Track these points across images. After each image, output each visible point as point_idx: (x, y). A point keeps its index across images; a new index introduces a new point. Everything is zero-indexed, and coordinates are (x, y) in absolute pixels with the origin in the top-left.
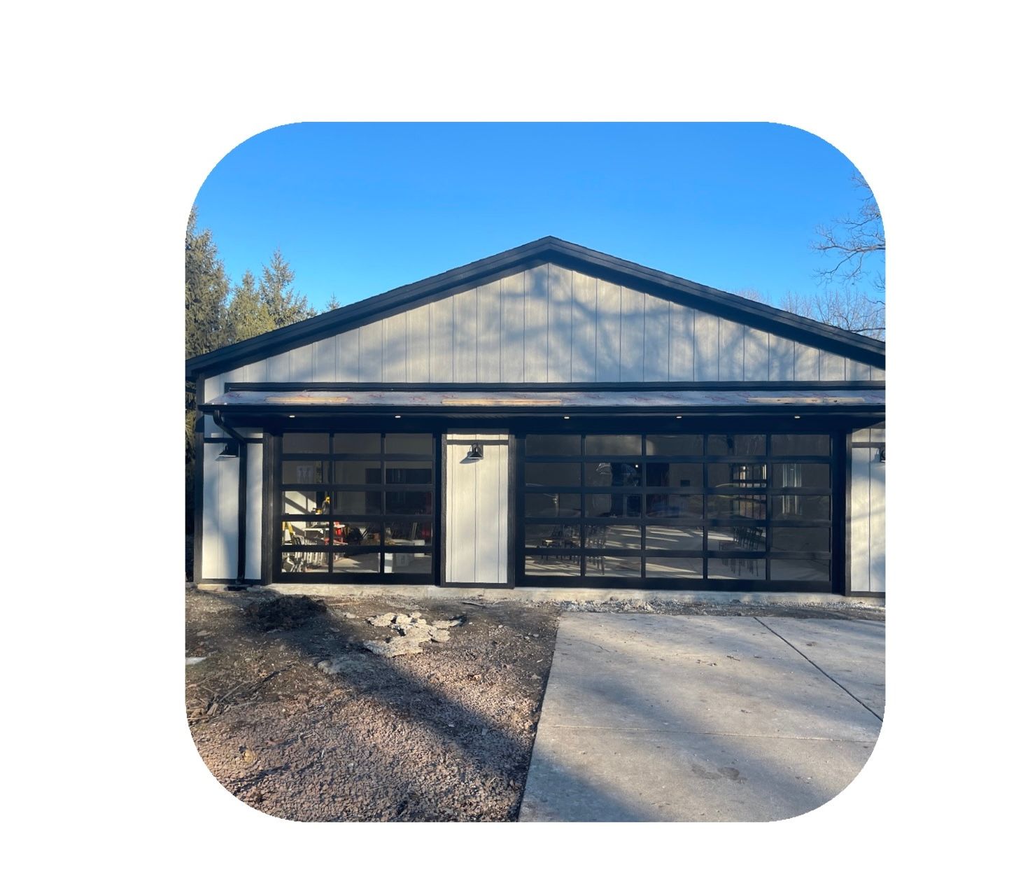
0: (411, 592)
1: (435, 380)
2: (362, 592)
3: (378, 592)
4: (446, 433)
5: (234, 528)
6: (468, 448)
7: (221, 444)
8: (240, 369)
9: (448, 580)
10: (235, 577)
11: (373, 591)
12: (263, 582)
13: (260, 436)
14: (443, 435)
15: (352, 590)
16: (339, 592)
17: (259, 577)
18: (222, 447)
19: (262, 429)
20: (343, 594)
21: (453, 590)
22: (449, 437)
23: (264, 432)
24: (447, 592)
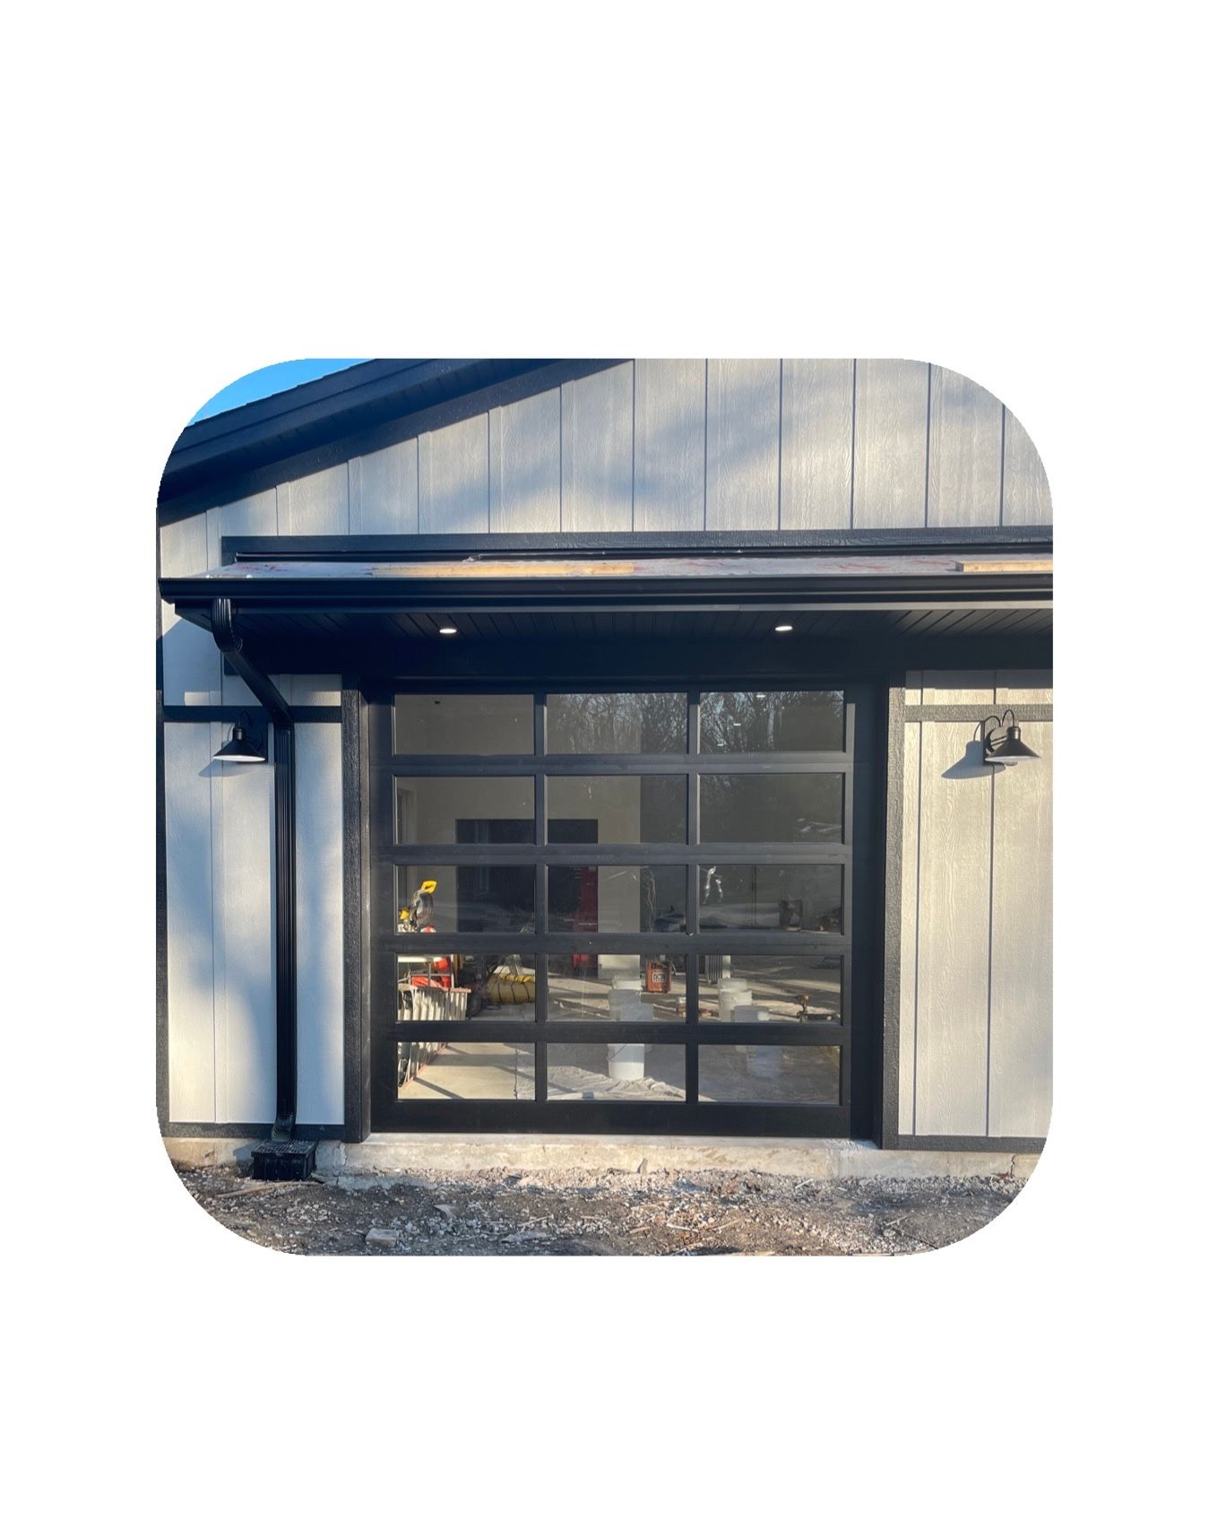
0: (789, 1161)
1: (868, 520)
2: (645, 1161)
3: (692, 1163)
4: (902, 683)
5: (263, 965)
6: (970, 732)
7: (216, 725)
8: (270, 494)
9: (904, 1129)
10: (266, 1115)
11: (675, 1159)
12: (350, 1133)
13: (334, 698)
14: (893, 692)
15: (613, 1154)
16: (578, 1163)
17: (339, 1119)
18: (223, 733)
19: (337, 678)
20: (587, 1166)
21: (919, 1157)
22: (912, 697)
23: (345, 687)
24: (900, 1162)
